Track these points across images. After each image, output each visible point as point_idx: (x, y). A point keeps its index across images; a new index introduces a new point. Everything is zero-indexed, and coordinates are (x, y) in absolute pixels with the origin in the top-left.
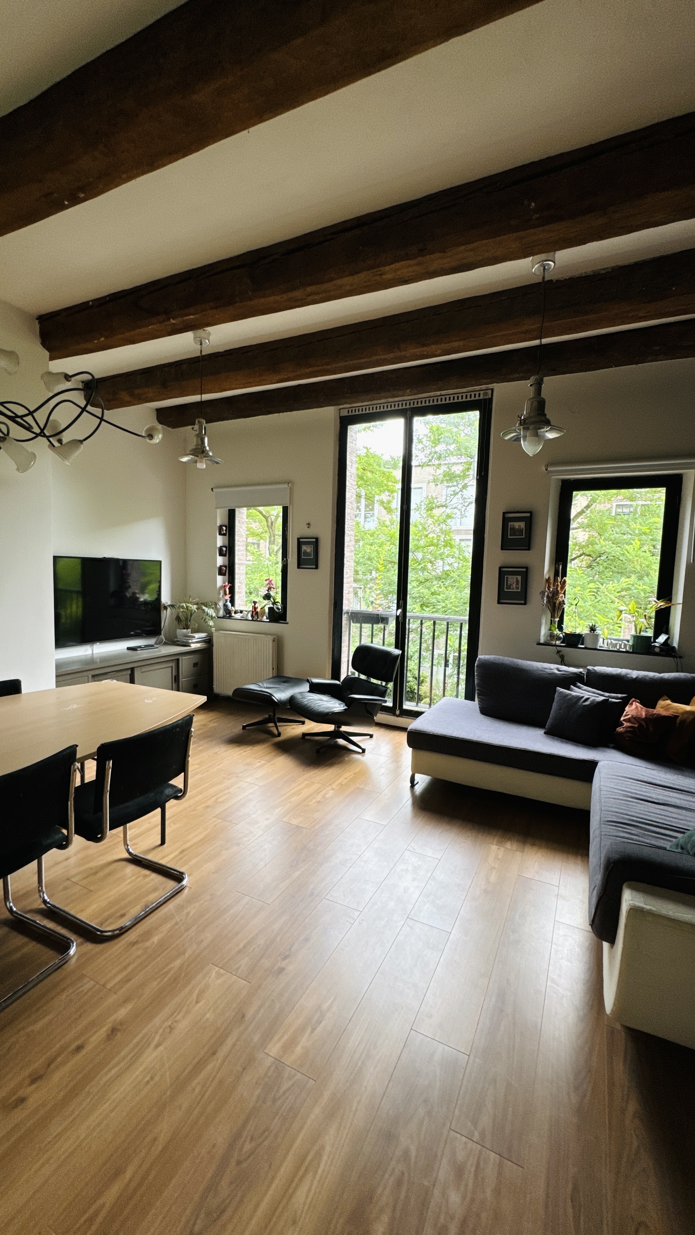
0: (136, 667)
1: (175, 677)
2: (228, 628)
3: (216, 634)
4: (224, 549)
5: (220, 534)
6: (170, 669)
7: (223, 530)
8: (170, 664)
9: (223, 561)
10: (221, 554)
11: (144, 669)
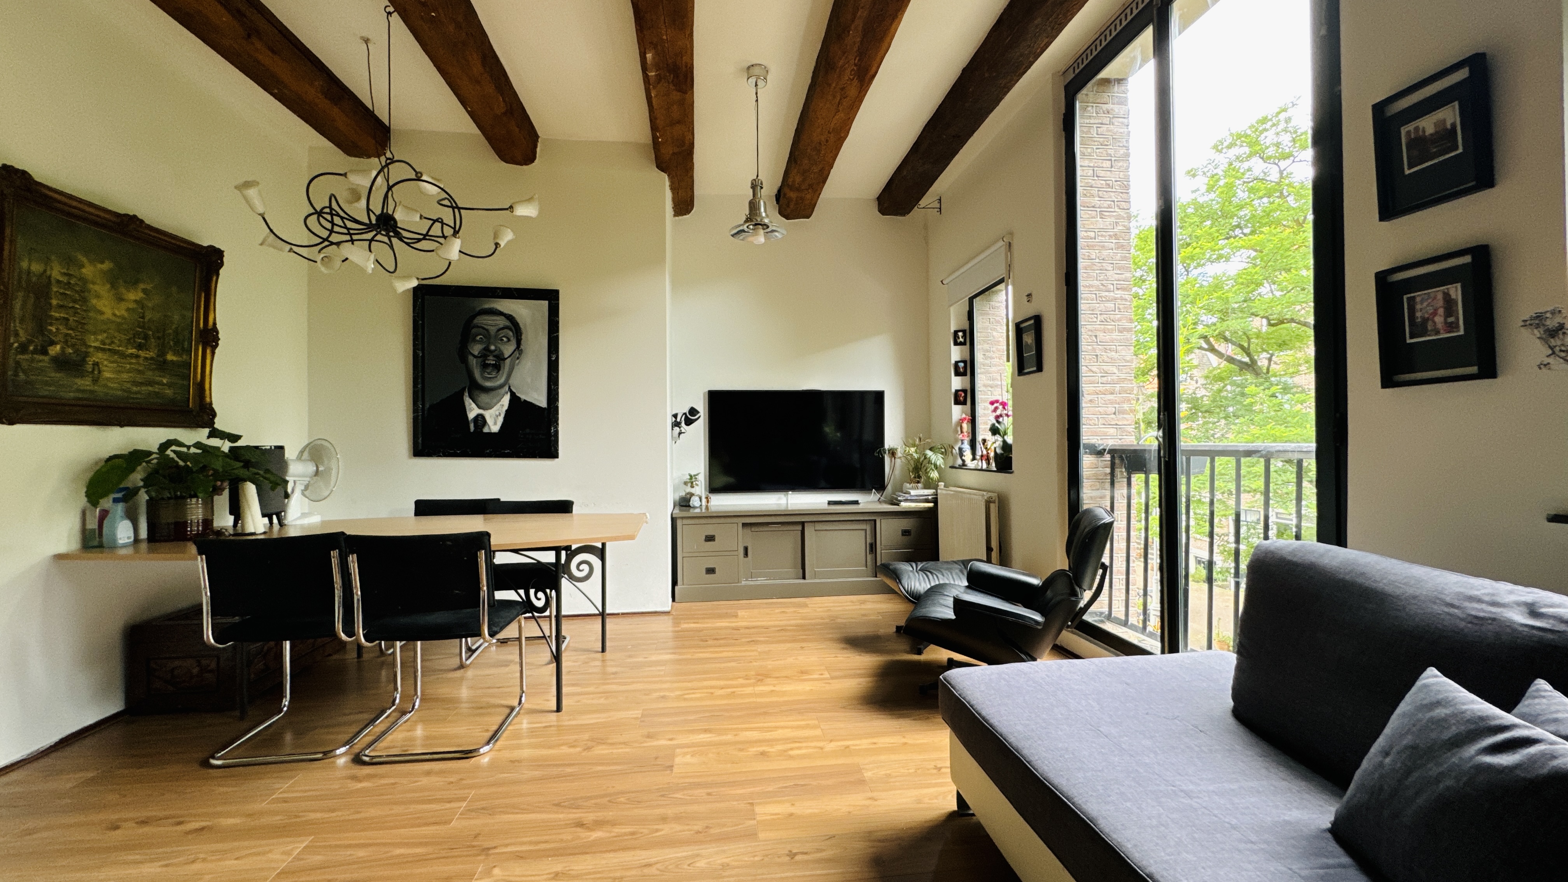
0: (807, 522)
1: (871, 545)
2: (961, 485)
3: (944, 492)
4: (961, 365)
5: (956, 343)
6: (863, 533)
7: (959, 338)
8: (863, 526)
9: (962, 383)
10: (957, 373)
11: (819, 526)
